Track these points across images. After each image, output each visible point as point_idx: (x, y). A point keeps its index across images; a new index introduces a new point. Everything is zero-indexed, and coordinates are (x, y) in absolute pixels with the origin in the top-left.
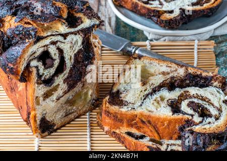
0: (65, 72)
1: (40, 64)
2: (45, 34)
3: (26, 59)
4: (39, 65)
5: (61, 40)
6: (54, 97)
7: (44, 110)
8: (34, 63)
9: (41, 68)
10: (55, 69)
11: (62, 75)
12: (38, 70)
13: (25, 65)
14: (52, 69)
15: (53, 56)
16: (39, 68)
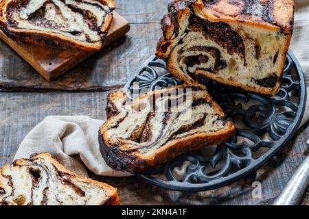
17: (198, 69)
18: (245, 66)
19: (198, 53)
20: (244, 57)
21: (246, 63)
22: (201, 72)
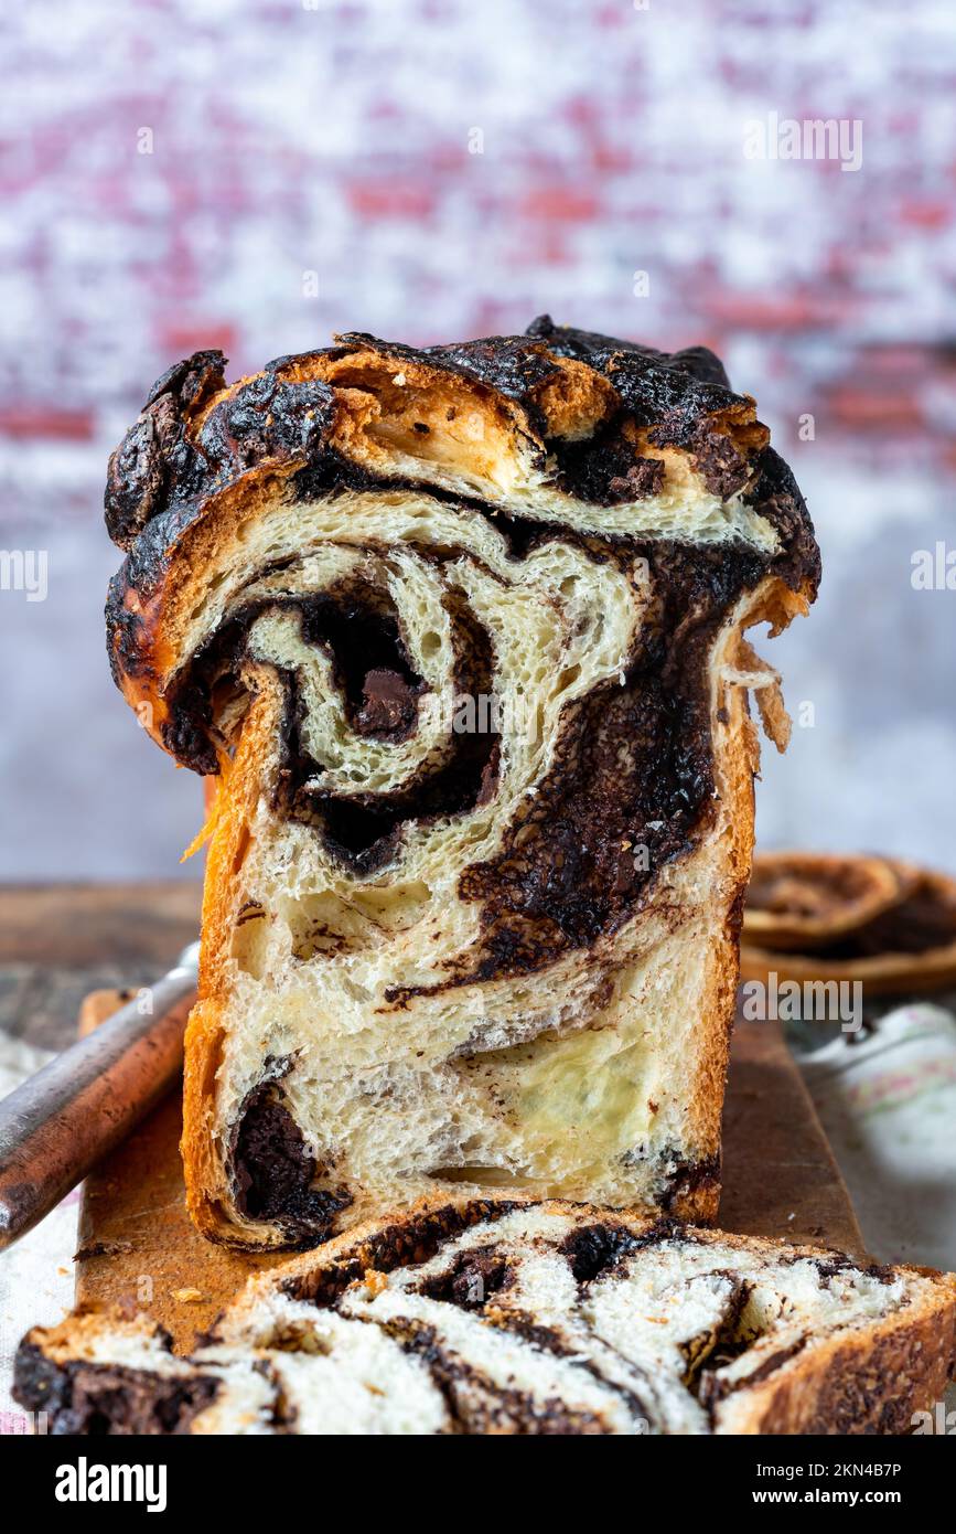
0: (480, 815)
1: (316, 665)
2: (384, 463)
3: (229, 585)
4: (309, 672)
5: (483, 554)
6: (376, 969)
7: (285, 1030)
8: (276, 638)
9: (324, 705)
10: (413, 763)
11: (460, 829)
12: (295, 708)
13: (212, 620)
14: (397, 751)
15: (415, 646)
16: (308, 694)
17: (291, 679)
18: (390, 996)
19: (437, 666)
20: (458, 981)
21: (418, 1003)
22: (269, 707)
